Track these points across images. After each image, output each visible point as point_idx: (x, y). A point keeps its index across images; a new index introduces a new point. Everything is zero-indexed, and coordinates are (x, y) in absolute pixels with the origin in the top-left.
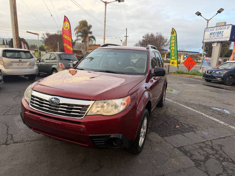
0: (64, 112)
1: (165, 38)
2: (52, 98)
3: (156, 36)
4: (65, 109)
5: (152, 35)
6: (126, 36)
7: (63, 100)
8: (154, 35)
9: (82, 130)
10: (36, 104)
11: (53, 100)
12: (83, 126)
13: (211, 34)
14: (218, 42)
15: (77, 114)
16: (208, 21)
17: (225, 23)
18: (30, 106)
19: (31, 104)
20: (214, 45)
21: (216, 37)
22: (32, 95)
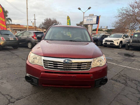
0: (76, 68)
1: (58, 22)
2: (66, 60)
3: (52, 20)
4: (77, 66)
5: (50, 19)
6: (35, 19)
7: (74, 61)
8: (51, 19)
9: (92, 77)
10: (50, 66)
11: (66, 61)
12: (92, 75)
13: (87, 20)
14: (91, 24)
15: (86, 68)
16: (84, 13)
17: (93, 14)
18: (44, 68)
19: (45, 67)
20: (89, 26)
21: (89, 22)
22: (43, 60)
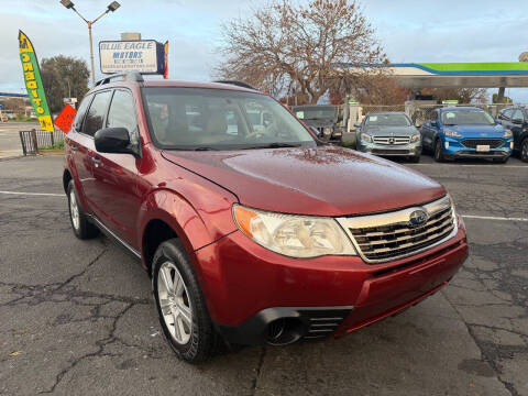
11: (416, 217)
13: (116, 55)
16: (89, 24)
17: (139, 35)
18: (367, 259)
21: (127, 63)
22: (351, 229)
